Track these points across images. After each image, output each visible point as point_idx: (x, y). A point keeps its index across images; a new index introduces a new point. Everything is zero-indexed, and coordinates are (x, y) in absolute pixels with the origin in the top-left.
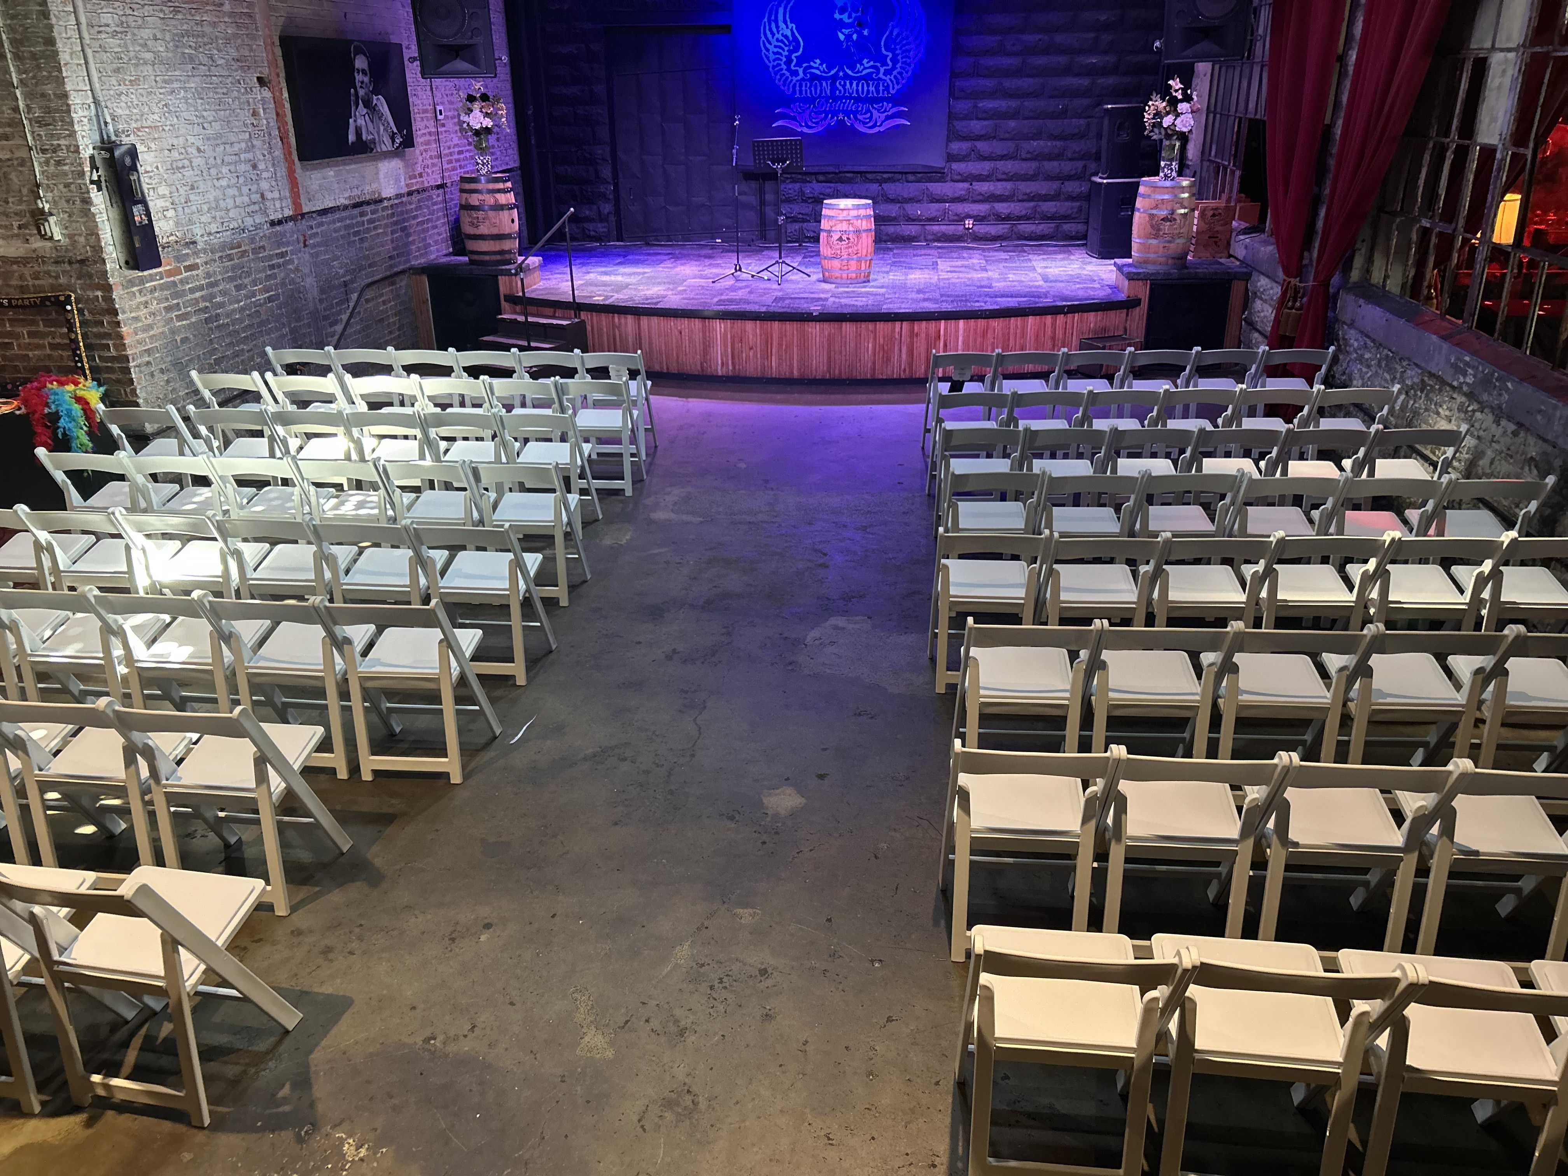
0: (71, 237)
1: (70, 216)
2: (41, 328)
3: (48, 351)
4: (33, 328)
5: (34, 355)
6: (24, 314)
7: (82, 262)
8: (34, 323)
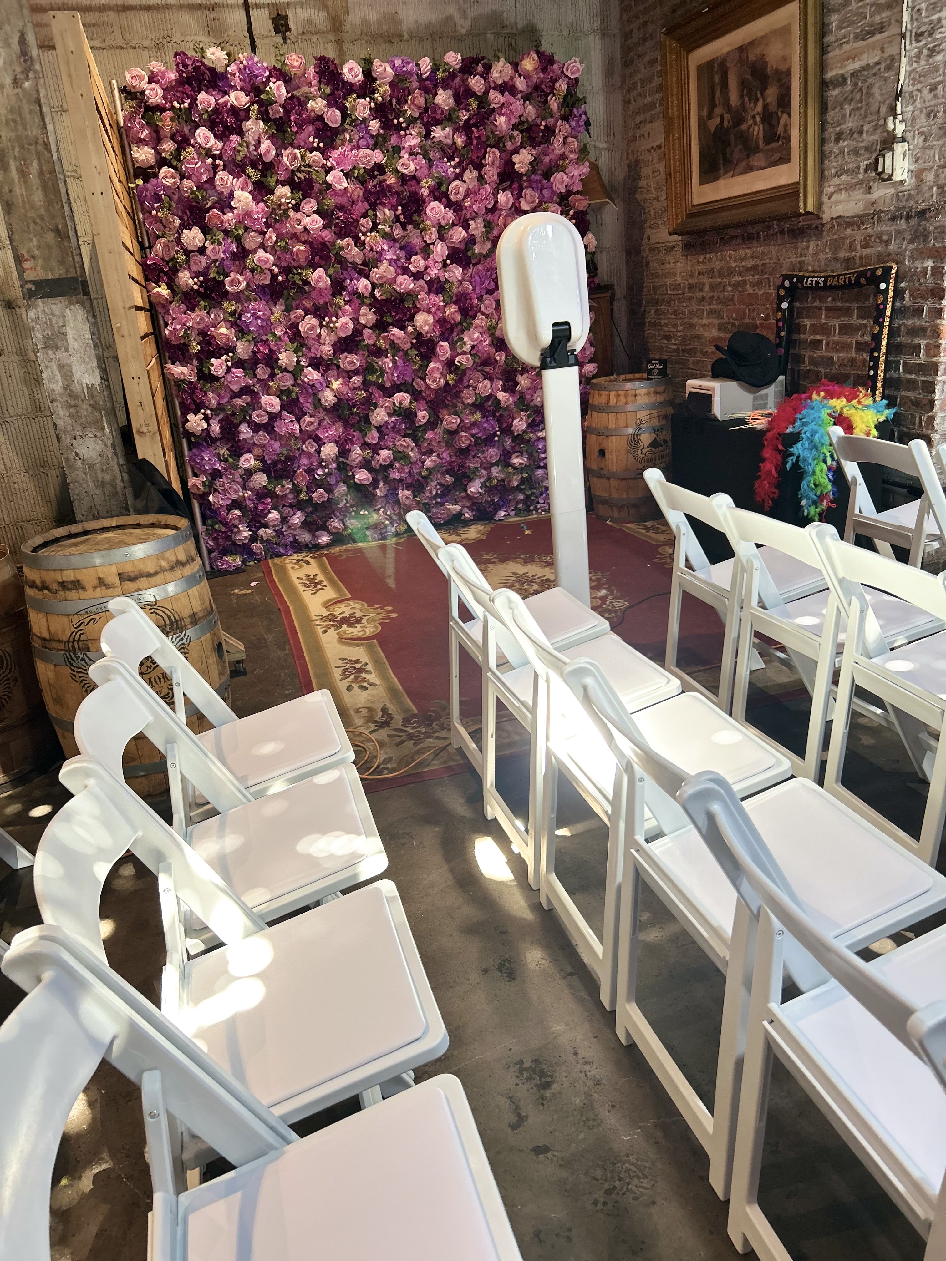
0: (918, 175)
1: (925, 140)
2: (855, 320)
3: (853, 354)
4: (845, 320)
5: (839, 357)
6: (842, 300)
7: (922, 214)
8: (847, 312)
